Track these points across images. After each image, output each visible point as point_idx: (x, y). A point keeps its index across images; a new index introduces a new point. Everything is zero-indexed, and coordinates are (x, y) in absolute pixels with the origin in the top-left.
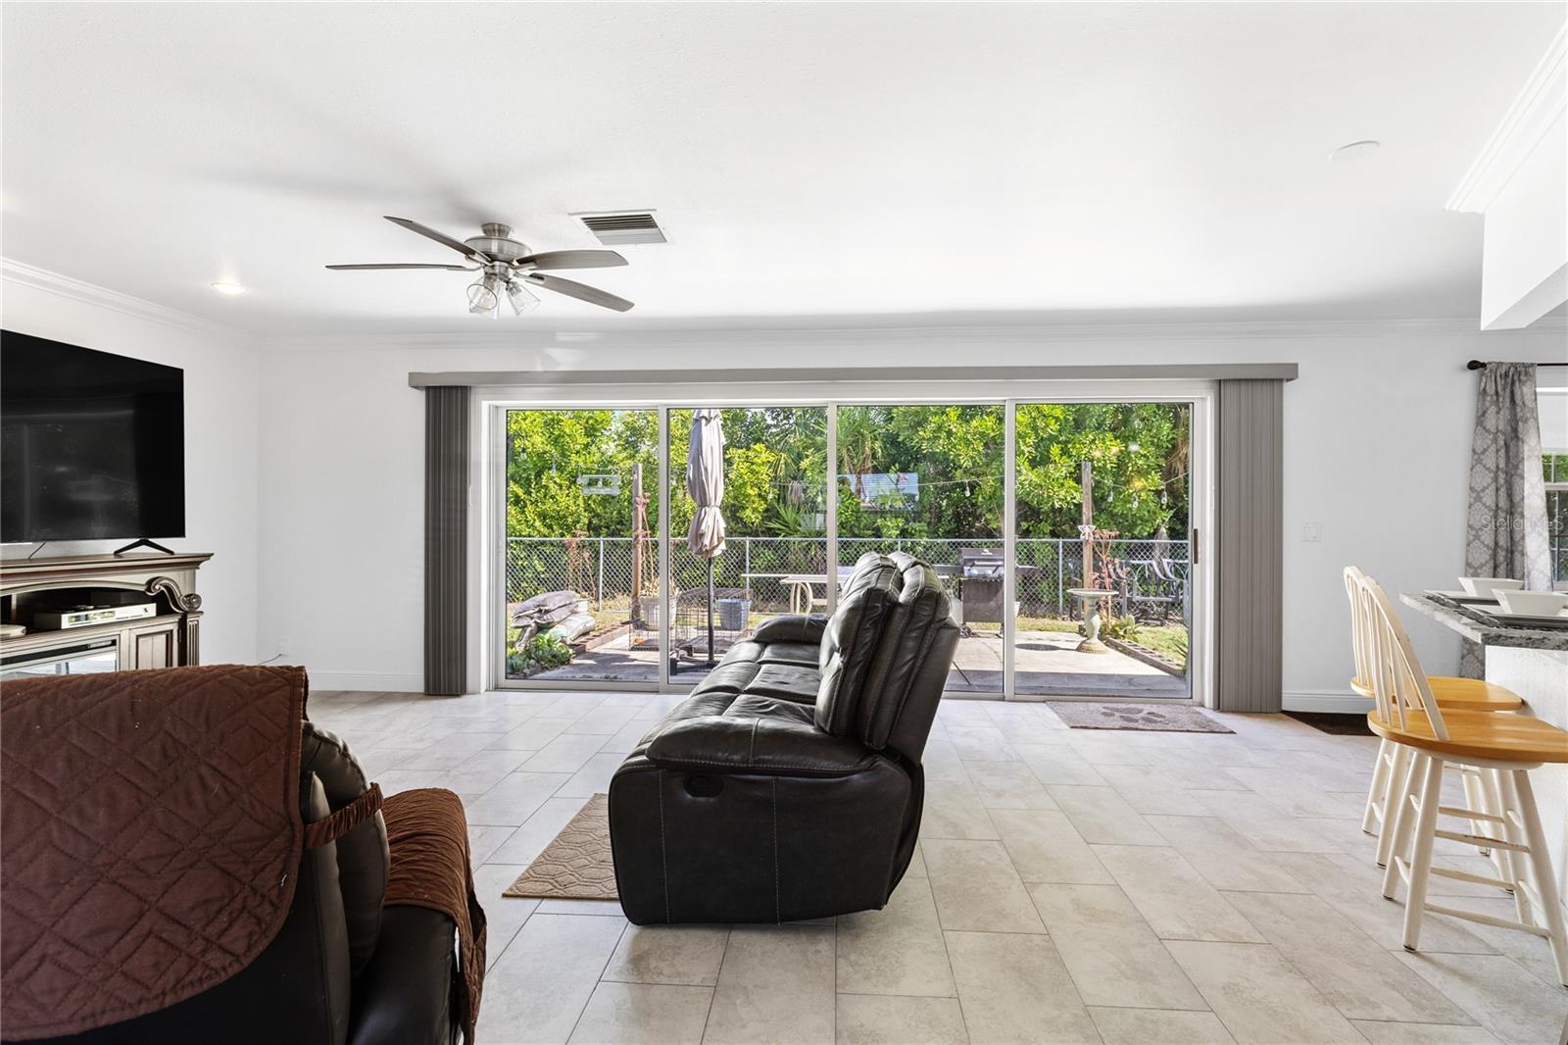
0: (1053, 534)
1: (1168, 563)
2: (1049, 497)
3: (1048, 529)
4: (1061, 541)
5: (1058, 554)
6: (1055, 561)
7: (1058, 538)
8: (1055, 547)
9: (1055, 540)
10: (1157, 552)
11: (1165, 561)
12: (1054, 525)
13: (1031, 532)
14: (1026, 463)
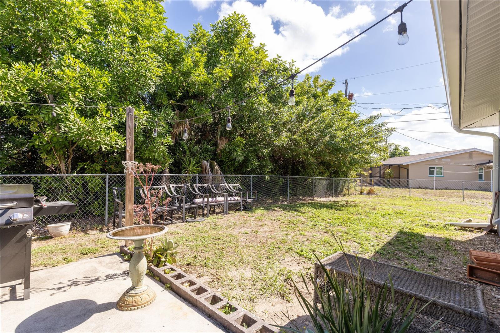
0: (103, 171)
1: (173, 187)
2: (97, 141)
3: (98, 167)
4: (107, 176)
5: (105, 183)
6: (103, 188)
7: (106, 173)
8: (104, 179)
9: (103, 175)
10: (164, 181)
11: (171, 185)
12: (104, 165)
13: (86, 169)
14: (74, 112)
